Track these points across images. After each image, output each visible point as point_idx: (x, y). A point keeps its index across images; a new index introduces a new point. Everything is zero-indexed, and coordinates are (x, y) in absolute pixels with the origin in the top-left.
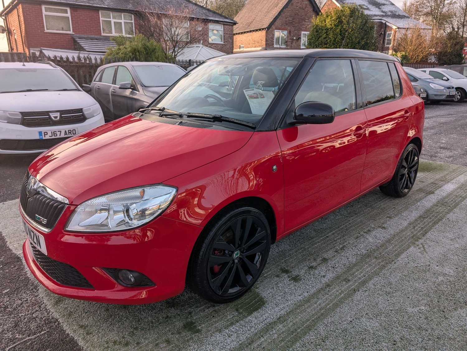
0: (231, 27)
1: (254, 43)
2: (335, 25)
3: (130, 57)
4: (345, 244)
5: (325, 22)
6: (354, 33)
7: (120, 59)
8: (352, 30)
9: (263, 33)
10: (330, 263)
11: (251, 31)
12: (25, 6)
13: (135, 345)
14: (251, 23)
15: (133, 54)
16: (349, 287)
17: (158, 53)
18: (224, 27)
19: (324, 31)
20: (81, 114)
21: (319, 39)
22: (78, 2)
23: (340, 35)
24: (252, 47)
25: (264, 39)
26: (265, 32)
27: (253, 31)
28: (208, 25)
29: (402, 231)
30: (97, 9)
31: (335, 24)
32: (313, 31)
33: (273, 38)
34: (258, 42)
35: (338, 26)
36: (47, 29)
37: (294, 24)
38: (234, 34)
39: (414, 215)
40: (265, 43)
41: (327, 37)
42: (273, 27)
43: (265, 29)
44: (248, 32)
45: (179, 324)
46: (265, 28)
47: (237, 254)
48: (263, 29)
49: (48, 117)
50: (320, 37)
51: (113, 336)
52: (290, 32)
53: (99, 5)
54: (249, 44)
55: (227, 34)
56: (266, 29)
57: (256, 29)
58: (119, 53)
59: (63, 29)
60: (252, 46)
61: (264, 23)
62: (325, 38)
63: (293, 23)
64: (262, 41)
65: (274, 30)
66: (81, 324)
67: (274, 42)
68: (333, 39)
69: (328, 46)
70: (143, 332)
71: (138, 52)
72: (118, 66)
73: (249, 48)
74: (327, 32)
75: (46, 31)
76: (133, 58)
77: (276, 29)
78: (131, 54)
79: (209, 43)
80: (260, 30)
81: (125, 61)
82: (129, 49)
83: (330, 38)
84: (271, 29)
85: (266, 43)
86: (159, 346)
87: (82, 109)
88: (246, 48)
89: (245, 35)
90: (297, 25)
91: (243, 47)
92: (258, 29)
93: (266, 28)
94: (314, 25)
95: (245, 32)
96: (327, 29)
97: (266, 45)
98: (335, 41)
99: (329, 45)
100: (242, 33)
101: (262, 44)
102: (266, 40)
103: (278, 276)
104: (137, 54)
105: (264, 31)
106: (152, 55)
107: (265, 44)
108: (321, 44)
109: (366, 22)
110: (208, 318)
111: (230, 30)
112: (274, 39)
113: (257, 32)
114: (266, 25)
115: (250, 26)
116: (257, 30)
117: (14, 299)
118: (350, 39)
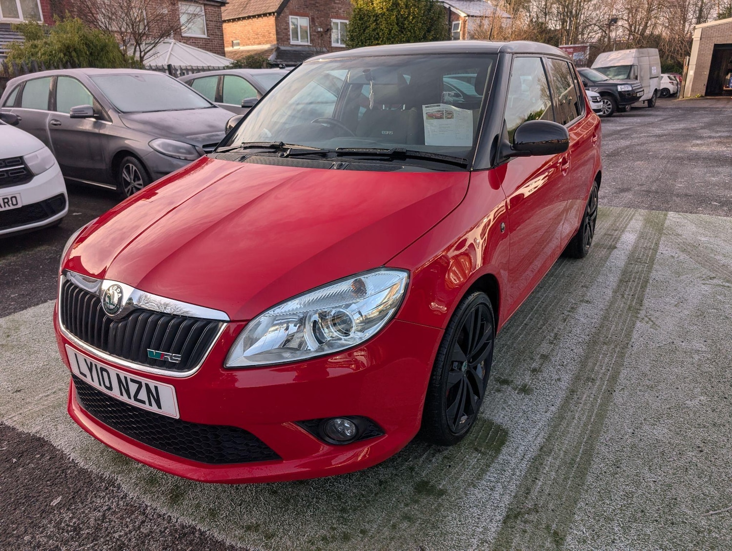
0: (217, 9)
1: (256, 36)
2: (388, 10)
3: (62, 61)
4: (556, 330)
5: (372, 4)
6: (417, 22)
8: (413, 18)
9: (271, 20)
10: (556, 359)
11: (249, 17)
13: (361, 535)
14: (247, 4)
15: (65, 55)
16: (599, 389)
17: (112, 52)
18: (205, 9)
19: (373, 19)
20: (23, 166)
21: (364, 30)
23: (397, 24)
24: (254, 44)
25: (274, 31)
26: (274, 18)
27: (254, 17)
28: (178, 5)
29: (612, 303)
31: (387, 8)
32: (355, 17)
33: (287, 29)
34: (264, 36)
35: (392, 10)
37: (317, 7)
38: (225, 21)
39: (613, 280)
40: (275, 36)
41: (377, 28)
42: (286, 10)
43: (274, 14)
44: (244, 18)
45: (407, 489)
46: (274, 13)
47: (465, 366)
48: (270, 14)
50: (367, 27)
51: (313, 530)
52: (312, 21)
54: (249, 39)
55: (212, 21)
56: (276, 14)
57: (259, 13)
58: (37, 53)
60: (254, 43)
61: (271, 4)
62: (374, 30)
63: (317, 5)
64: (270, 33)
65: (288, 16)
66: (245, 524)
67: (289, 35)
68: (387, 31)
69: (380, 42)
70: (358, 513)
71: (75, 50)
72: (58, 76)
73: (248, 45)
74: (376, 20)
76: (67, 62)
77: (291, 14)
78: (62, 55)
79: (182, 37)
80: (265, 15)
82: (57, 46)
83: (383, 30)
84: (282, 15)
85: (277, 38)
86: (399, 528)
87: (21, 158)
88: (244, 45)
89: (240, 23)
90: (322, 8)
91: (238, 44)
92: (262, 13)
93: (276, 12)
94: (356, 9)
95: (239, 19)
96: (376, 16)
97: (277, 41)
98: (390, 34)
99: (382, 41)
100: (234, 20)
101: (271, 39)
102: (278, 33)
103: (499, 391)
104: (74, 54)
105: (271, 17)
106: (101, 57)
107: (275, 39)
108: (369, 39)
109: (432, 6)
110: (443, 470)
111: (216, 15)
112: (289, 31)
113: (260, 19)
114: (275, 7)
115: (247, 8)
116: (259, 16)
118: (412, 31)
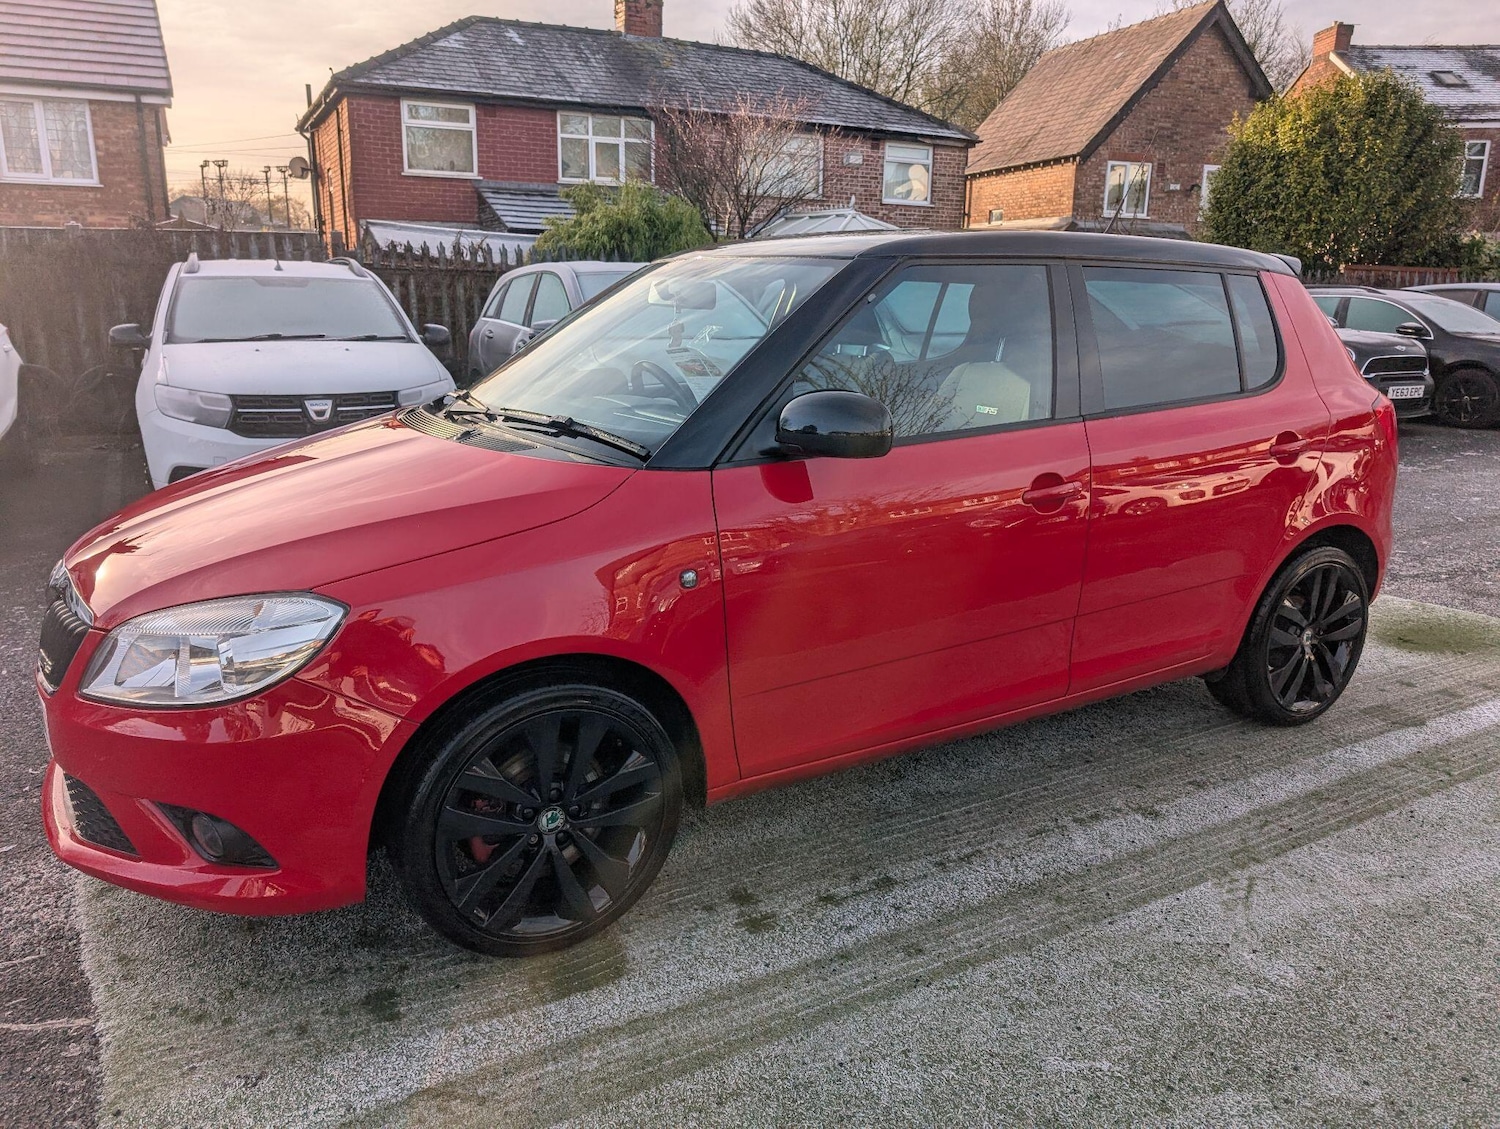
0: (957, 154)
1: (1034, 202)
2: (1308, 144)
3: (605, 248)
5: (1274, 134)
6: (1377, 168)
7: (573, 252)
8: (1370, 160)
9: (1068, 171)
10: (898, 894)
11: (1027, 166)
12: (358, 104)
13: (219, 1024)
14: (1030, 141)
15: (612, 238)
18: (934, 154)
19: (1270, 163)
20: (393, 406)
21: (1247, 188)
22: (500, 89)
23: (1326, 174)
24: (1030, 216)
25: (1070, 192)
26: (1075, 167)
27: (1036, 165)
28: (883, 149)
29: (1214, 830)
30: (552, 107)
31: (1307, 141)
32: (1230, 162)
33: (1099, 187)
34: (1050, 201)
35: (1318, 145)
36: (410, 167)
37: (1176, 141)
38: (974, 176)
39: (1299, 782)
40: (1071, 202)
41: (1276, 183)
42: (1103, 150)
43: (1074, 160)
44: (1017, 168)
45: (356, 990)
46: (1074, 157)
47: (553, 819)
48: (1067, 159)
49: (300, 410)
50: (1252, 182)
51: (180, 994)
52: (1160, 170)
53: (559, 95)
54: (1021, 207)
55: (944, 175)
56: (1078, 158)
57: (1046, 157)
58: (575, 234)
59: (452, 168)
60: (1029, 214)
61: (1073, 140)
62: (1268, 187)
63: (1175, 137)
64: (1062, 196)
65: (1106, 161)
66: (125, 952)
67: (1103, 199)
68: (1297, 190)
69: (1278, 213)
70: (256, 996)
71: (629, 231)
72: (542, 273)
73: (1019, 218)
74: (1277, 167)
75: (407, 171)
76: (613, 250)
77: (1113, 157)
78: (605, 238)
79: (881, 204)
80: (1057, 161)
81: (588, 257)
82: (601, 225)
83: (1289, 188)
84: (1093, 159)
85: (1074, 204)
86: (273, 1037)
87: (395, 393)
88: (1010, 219)
89: (1010, 177)
90: (1188, 143)
91: (1001, 217)
92: (1051, 157)
93: (1078, 154)
94: (1236, 144)
95: (1008, 170)
96: (1280, 157)
97: (1074, 210)
98: (1305, 196)
99: (1283, 211)
100: (999, 172)
101: (1062, 207)
102: (1077, 195)
103: (709, 909)
104: (626, 237)
105: (1069, 164)
106: (669, 242)
107: (1071, 206)
108: (1256, 207)
109: (1428, 130)
110: (440, 987)
111: (953, 164)
112: (1103, 192)
113: (1048, 169)
114: (1079, 145)
115: (1027, 149)
116: (1046, 163)
117: (13, 872)
118: (1362, 189)
